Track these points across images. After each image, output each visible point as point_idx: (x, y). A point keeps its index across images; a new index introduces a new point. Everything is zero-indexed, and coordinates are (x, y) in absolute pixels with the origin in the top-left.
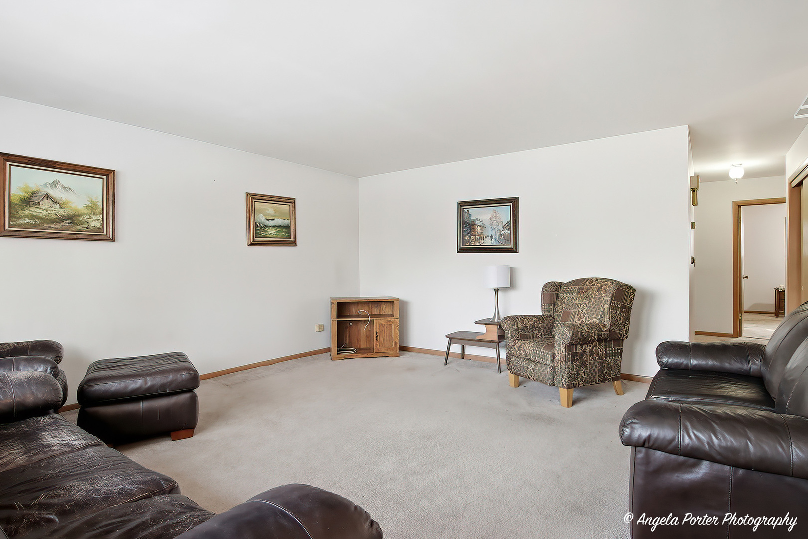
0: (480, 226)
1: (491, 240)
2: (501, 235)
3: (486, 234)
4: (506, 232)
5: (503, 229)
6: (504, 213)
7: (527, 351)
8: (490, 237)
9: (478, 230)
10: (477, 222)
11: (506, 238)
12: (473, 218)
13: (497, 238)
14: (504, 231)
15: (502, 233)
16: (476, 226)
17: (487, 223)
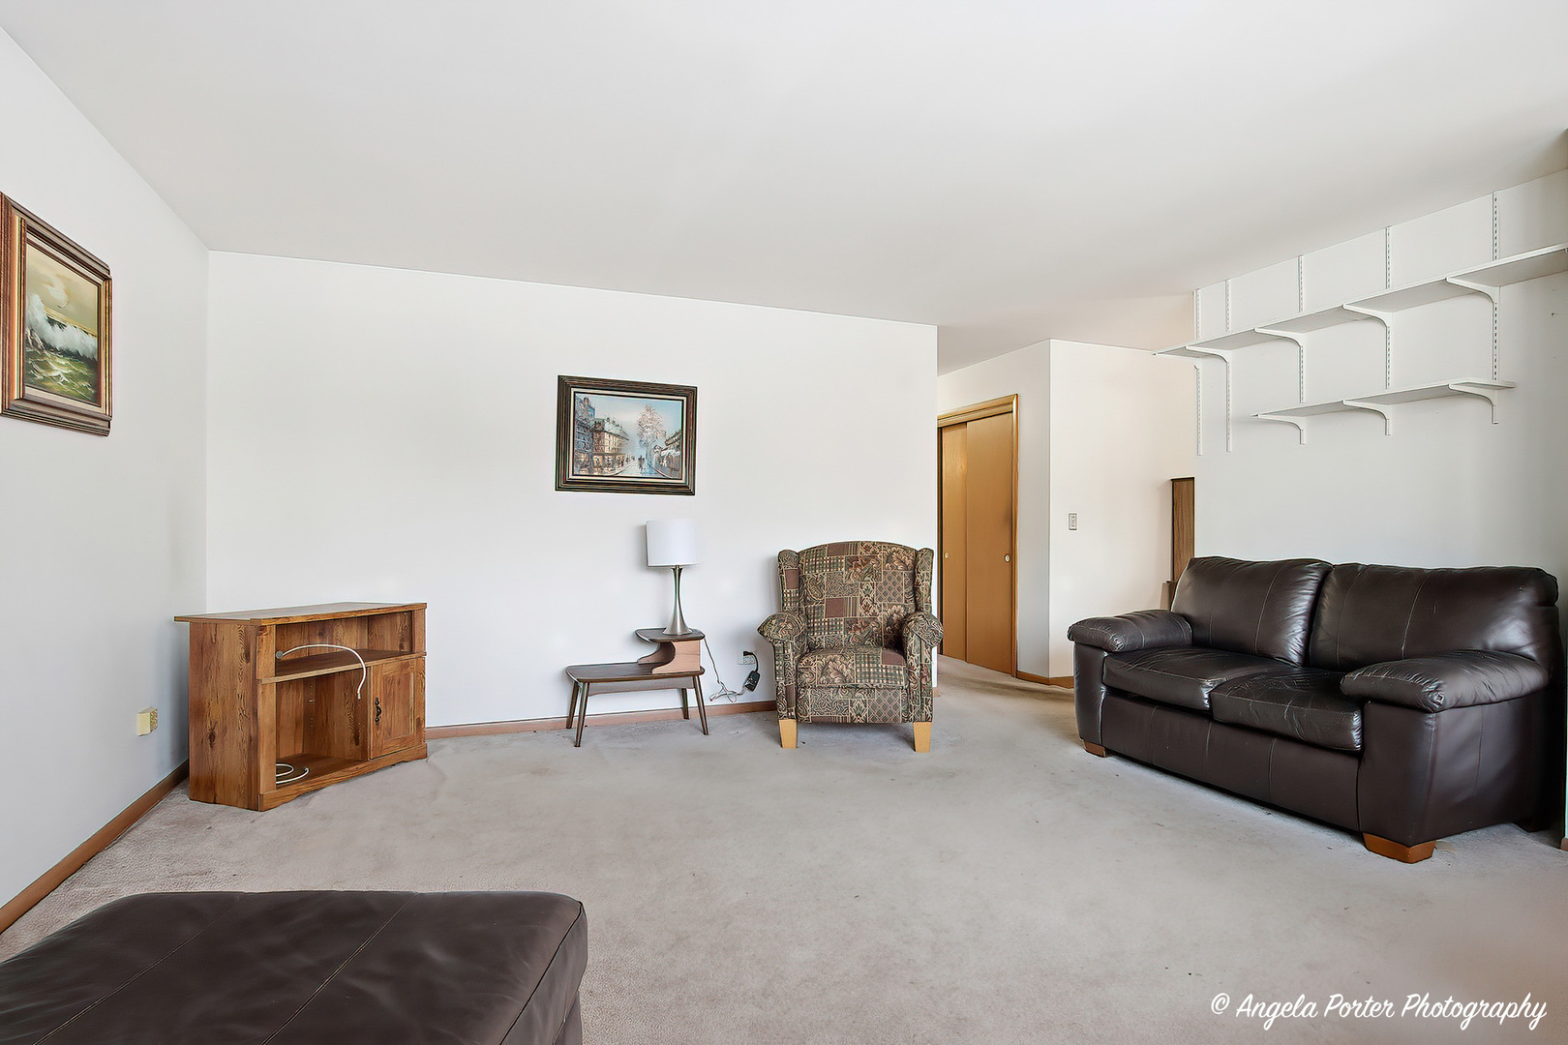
0: (614, 435)
1: (641, 466)
2: (660, 459)
3: (629, 454)
4: (673, 452)
5: (664, 447)
6: (669, 415)
7: (846, 672)
8: (637, 460)
9: (609, 443)
10: (608, 427)
11: (672, 465)
12: (599, 415)
13: (654, 463)
14: (668, 451)
15: (664, 453)
16: (606, 436)
17: (632, 430)
